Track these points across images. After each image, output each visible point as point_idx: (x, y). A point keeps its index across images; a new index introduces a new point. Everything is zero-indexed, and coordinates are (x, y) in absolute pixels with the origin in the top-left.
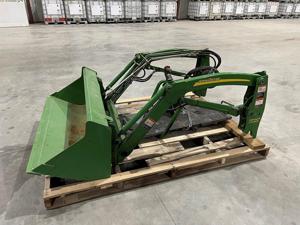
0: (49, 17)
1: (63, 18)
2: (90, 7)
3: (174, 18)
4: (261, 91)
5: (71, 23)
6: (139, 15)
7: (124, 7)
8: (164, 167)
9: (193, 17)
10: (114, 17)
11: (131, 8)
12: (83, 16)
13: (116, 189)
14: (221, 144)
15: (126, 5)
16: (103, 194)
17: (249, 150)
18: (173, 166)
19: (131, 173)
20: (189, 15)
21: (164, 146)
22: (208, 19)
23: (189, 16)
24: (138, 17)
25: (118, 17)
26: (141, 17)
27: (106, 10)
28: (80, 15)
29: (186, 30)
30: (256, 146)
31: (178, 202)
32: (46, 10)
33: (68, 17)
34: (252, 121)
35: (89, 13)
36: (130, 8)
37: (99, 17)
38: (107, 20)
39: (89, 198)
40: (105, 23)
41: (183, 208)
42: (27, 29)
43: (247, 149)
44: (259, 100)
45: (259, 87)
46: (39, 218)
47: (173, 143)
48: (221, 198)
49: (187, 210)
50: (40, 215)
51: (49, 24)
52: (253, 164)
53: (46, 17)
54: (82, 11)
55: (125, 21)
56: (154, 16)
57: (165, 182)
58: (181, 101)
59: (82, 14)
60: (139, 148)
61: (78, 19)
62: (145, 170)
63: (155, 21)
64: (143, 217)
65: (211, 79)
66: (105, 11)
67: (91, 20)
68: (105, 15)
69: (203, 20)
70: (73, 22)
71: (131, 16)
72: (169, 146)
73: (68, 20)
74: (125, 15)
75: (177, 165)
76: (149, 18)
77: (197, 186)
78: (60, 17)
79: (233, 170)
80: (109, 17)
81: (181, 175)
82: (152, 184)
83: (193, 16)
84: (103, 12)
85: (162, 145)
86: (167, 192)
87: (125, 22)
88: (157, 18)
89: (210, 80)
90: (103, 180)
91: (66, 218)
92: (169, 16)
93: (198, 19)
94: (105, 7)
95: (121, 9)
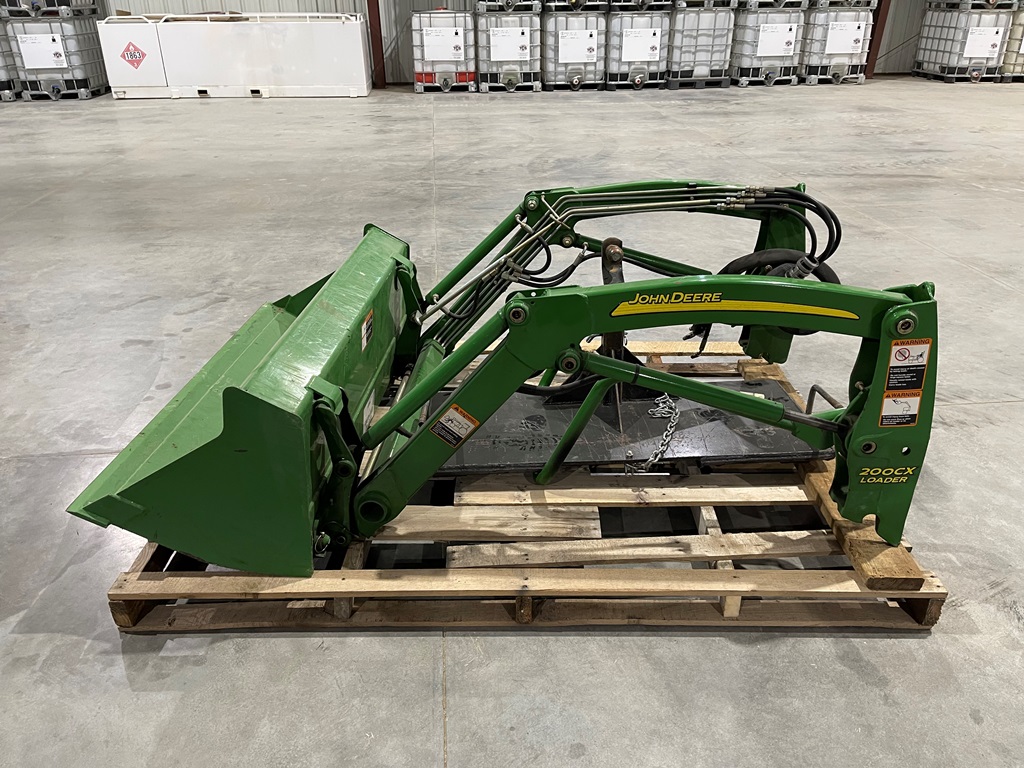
0: (428, 69)
1: (470, 73)
2: (556, 36)
3: (854, 69)
4: (906, 363)
5: (492, 89)
6: (721, 60)
7: (671, 33)
8: (492, 579)
9: (937, 66)
10: (633, 67)
11: (696, 38)
12: (531, 65)
13: (329, 617)
14: (750, 543)
15: (679, 26)
16: (285, 624)
17: (851, 586)
18: (526, 583)
19: (381, 577)
20: (920, 58)
21: (537, 512)
22: (996, 75)
23: (920, 65)
24: (717, 68)
25: (644, 69)
26: (727, 67)
27: (607, 46)
28: (521, 63)
29: (886, 114)
30: (878, 575)
31: (495, 707)
32: (422, 46)
33: (484, 69)
34: (877, 477)
35: (550, 54)
36: (691, 36)
37: (580, 69)
38: (606, 80)
39: (240, 625)
40: (599, 87)
41: (502, 733)
42: (359, 103)
43: (839, 580)
44: (899, 396)
45: (897, 344)
46: (91, 649)
47: (572, 508)
48: (654, 732)
49: (512, 741)
50: (96, 642)
51: (428, 89)
52: (861, 643)
53: (418, 68)
54: (528, 48)
55: (669, 79)
56: (778, 64)
57: (492, 633)
58: (565, 362)
59: (528, 58)
60: (453, 505)
61: (514, 74)
62: (426, 578)
63: (778, 83)
64: (358, 726)
65: (681, 294)
66: (603, 49)
67: (553, 78)
68: (602, 62)
69: (976, 79)
70: (496, 85)
71: (692, 64)
72: (555, 515)
73: (484, 78)
74: (669, 62)
75: (540, 583)
76: (756, 71)
77: (592, 671)
78: (460, 70)
79: (763, 648)
80: (614, 68)
81: (556, 624)
82: (444, 630)
83: (935, 63)
84: (595, 53)
85: (531, 509)
86: (480, 665)
87: (665, 86)
88: (787, 71)
89: (677, 297)
90: (287, 579)
91: (155, 666)
92: (834, 61)
93: (956, 75)
94: (603, 37)
95: (656, 41)
